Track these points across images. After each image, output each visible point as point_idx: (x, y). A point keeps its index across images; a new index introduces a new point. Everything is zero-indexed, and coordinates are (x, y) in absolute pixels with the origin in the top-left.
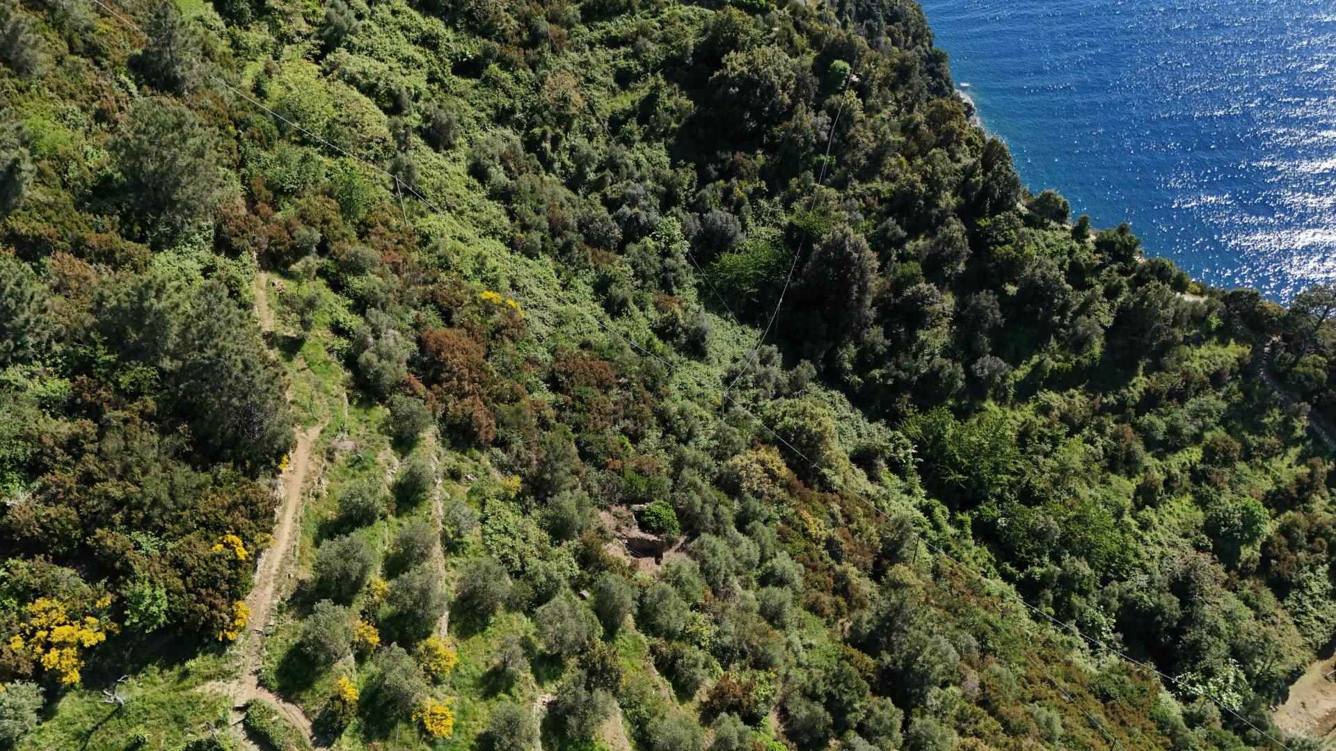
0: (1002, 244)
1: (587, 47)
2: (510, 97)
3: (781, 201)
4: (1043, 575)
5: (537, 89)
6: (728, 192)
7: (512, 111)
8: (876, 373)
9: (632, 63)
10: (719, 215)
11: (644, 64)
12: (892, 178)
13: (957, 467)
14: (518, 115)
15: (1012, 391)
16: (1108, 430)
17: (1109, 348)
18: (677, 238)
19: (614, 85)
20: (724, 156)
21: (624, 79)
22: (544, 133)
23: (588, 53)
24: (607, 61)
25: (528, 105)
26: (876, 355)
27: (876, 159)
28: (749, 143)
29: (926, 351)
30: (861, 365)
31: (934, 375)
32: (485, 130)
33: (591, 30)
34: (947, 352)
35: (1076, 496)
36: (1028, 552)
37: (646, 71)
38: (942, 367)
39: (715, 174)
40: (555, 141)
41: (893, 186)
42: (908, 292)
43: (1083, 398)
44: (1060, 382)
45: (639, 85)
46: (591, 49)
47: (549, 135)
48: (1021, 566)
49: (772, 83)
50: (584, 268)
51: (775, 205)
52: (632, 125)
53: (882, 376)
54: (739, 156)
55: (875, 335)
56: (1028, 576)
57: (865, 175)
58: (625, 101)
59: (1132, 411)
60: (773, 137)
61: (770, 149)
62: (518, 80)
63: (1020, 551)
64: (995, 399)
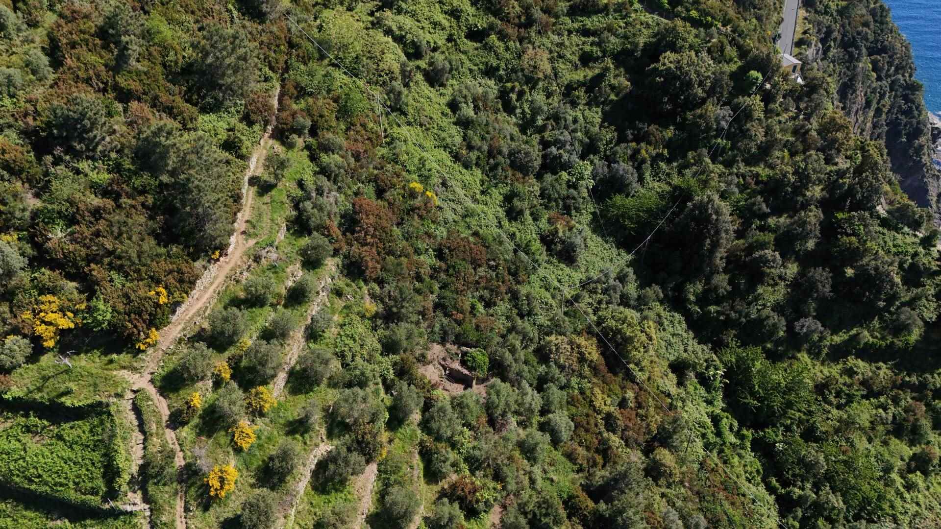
0: (848, 235)
1: (566, 33)
2: (498, 59)
3: (677, 166)
4: (800, 496)
5: (519, 57)
6: (637, 152)
7: (497, 69)
8: (712, 308)
9: (595, 49)
10: (624, 167)
11: (604, 52)
12: (772, 167)
13: (753, 394)
14: (502, 72)
15: (826, 350)
16: (903, 403)
17: (925, 338)
18: (586, 177)
19: (578, 62)
20: (641, 126)
21: (586, 59)
22: (513, 88)
23: (566, 38)
24: (578, 45)
25: (510, 66)
26: (718, 295)
27: (765, 151)
28: (664, 121)
29: (760, 302)
30: (703, 300)
31: (760, 322)
32: (475, 79)
33: (573, 22)
34: (778, 308)
35: (852, 445)
36: (794, 475)
37: (604, 56)
38: (768, 317)
39: (631, 137)
40: (521, 94)
41: (771, 173)
42: (756, 255)
43: (889, 372)
44: (870, 354)
45: (597, 65)
46: (569, 35)
47: (517, 89)
48: (785, 484)
49: (691, 79)
50: (503, 183)
51: (672, 169)
52: (581, 93)
53: (718, 312)
54: (653, 128)
55: (722, 281)
56: (788, 493)
57: (751, 161)
58: (580, 75)
59: (930, 394)
60: (685, 119)
61: (679, 127)
62: (507, 49)
63: (787, 473)
64: (809, 352)
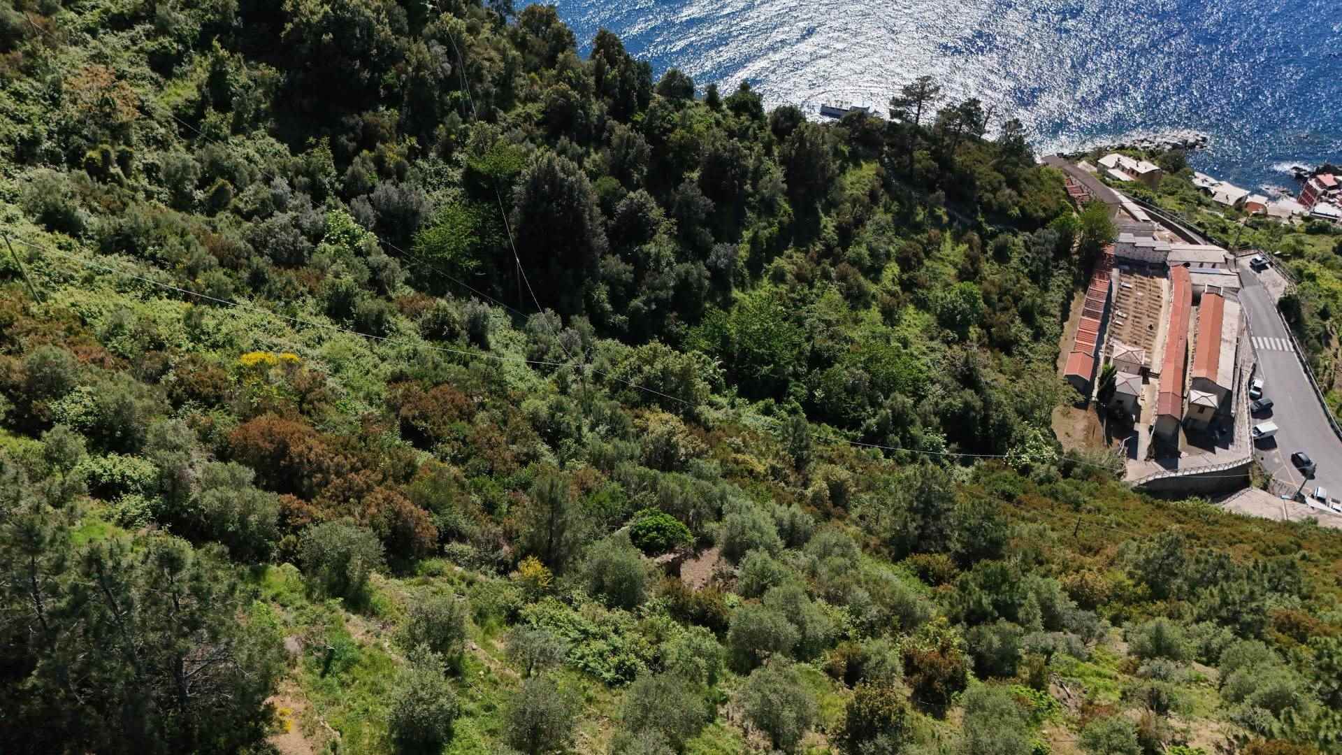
0: (671, 131)
1: (88, 37)
2: (21, 121)
3: (439, 156)
4: (878, 424)
5: (56, 103)
6: (380, 162)
7: (35, 141)
8: (636, 303)
9: (165, 41)
10: (385, 189)
11: (180, 39)
12: (532, 98)
13: (762, 361)
14: (47, 145)
15: (746, 272)
16: (833, 275)
17: (792, 201)
18: (358, 231)
19: (155, 75)
20: (352, 122)
21: (164, 65)
22: (105, 155)
23: (93, 43)
24: (127, 48)
25: (52, 126)
26: (626, 284)
27: (505, 82)
28: (368, 98)
29: (664, 263)
30: (619, 303)
31: (684, 284)
32: (14, 178)
33: (80, 14)
34: (681, 258)
35: (852, 341)
36: (855, 410)
37: (187, 49)
38: (687, 272)
39: (352, 146)
40: (124, 160)
41: (541, 105)
42: (621, 207)
43: (799, 254)
44: (776, 246)
45: (186, 68)
46: (94, 37)
47: (113, 156)
48: (855, 424)
49: (368, 17)
50: (297, 297)
51: (434, 163)
52: (212, 116)
53: (645, 303)
54: (368, 116)
55: (614, 264)
56: (866, 432)
57: (506, 103)
58: (185, 91)
59: (838, 249)
60: (388, 87)
61: (392, 100)
62: (19, 97)
63: (847, 413)
64: (737, 287)
